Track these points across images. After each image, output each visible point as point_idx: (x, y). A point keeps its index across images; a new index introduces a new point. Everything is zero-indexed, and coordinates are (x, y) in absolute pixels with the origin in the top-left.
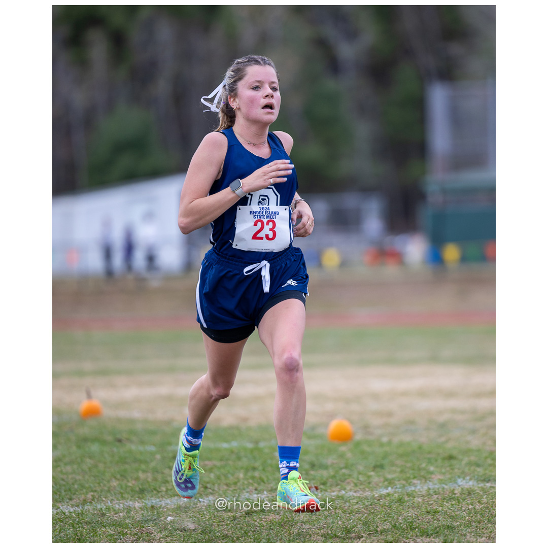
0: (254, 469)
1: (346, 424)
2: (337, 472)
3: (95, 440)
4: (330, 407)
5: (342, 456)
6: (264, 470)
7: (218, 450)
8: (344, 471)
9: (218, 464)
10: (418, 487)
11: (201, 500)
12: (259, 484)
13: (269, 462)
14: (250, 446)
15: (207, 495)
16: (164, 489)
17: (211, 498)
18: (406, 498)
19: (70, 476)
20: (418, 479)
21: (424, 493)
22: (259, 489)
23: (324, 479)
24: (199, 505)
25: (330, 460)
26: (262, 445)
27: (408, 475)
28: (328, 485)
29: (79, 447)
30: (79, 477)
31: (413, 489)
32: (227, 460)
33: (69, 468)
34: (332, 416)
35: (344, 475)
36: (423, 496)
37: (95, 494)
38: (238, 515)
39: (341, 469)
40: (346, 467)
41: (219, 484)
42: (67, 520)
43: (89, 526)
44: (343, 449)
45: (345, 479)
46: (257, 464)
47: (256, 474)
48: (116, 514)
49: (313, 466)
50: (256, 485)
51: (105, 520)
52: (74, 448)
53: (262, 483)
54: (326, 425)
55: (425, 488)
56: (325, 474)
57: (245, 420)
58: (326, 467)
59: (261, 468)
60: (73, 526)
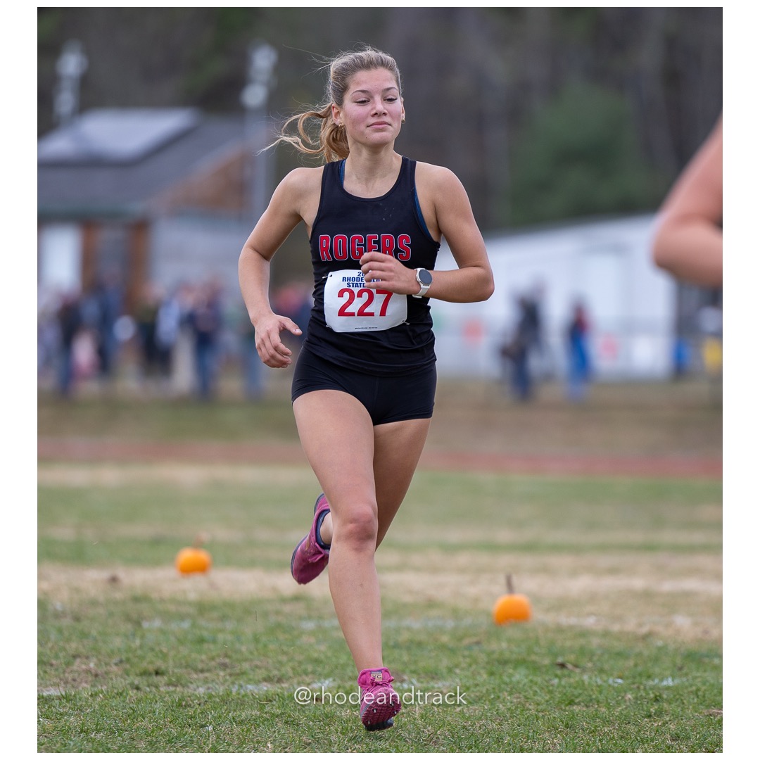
52: (483, 676)
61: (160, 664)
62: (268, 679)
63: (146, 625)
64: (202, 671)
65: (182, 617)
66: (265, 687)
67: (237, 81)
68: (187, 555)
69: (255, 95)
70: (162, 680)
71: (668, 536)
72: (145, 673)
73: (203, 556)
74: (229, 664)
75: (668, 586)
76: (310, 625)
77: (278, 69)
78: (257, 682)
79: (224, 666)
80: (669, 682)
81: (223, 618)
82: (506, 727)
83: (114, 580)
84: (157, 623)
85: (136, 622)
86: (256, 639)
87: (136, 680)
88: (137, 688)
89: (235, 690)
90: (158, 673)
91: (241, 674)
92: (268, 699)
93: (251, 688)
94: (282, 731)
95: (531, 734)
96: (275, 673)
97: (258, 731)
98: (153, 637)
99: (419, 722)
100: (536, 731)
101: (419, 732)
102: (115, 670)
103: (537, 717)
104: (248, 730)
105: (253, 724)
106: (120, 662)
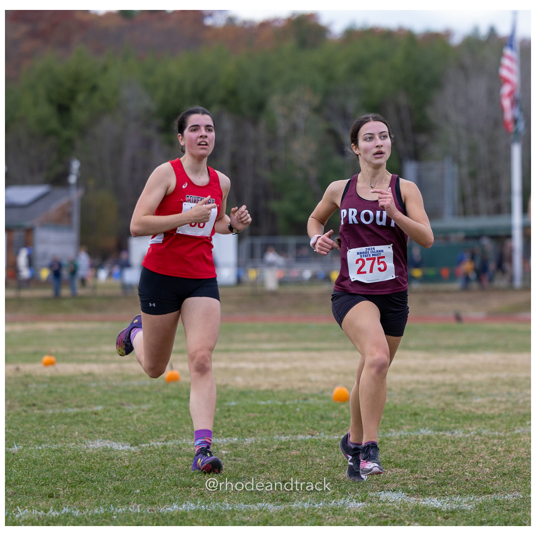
0: (282, 419)
1: (345, 390)
2: (338, 423)
3: (175, 397)
4: (334, 378)
5: (342, 411)
6: (289, 420)
7: (258, 406)
8: (343, 422)
9: (258, 415)
10: (394, 434)
11: (246, 440)
12: (286, 430)
13: (293, 414)
14: (280, 403)
15: (250, 437)
16: (221, 431)
17: (253, 438)
18: (385, 441)
19: (158, 422)
20: (394, 429)
21: (397, 438)
22: (286, 433)
23: (330, 427)
24: (245, 443)
25: (334, 414)
26: (288, 403)
27: (387, 425)
28: (333, 431)
29: (164, 402)
30: (164, 423)
31: (390, 435)
32: (265, 413)
33: (157, 416)
34: (336, 384)
35: (343, 424)
36: (397, 440)
37: (175, 434)
38: (271, 450)
39: (341, 420)
40: (345, 419)
41: (259, 429)
42: (156, 451)
43: (171, 457)
44: (343, 406)
45: (344, 427)
46: (284, 416)
47: (284, 423)
48: (189, 448)
49: (322, 418)
50: (284, 430)
51: (181, 452)
52: (161, 403)
53: (288, 429)
54: (332, 391)
55: (398, 434)
56: (330, 423)
57: (277, 386)
58: (331, 419)
59: (287, 419)
60: (160, 456)
61: (35, 402)
62: (77, 406)
63: (30, 386)
64: (52, 404)
65: (44, 383)
66: (76, 410)
67: (66, 174)
68: (46, 358)
69: (73, 179)
70: (35, 408)
71: (235, 346)
72: (29, 406)
73: (53, 359)
74: (62, 401)
75: (234, 365)
76: (94, 385)
77: (80, 169)
78: (72, 408)
79: (59, 402)
80: (233, 403)
81: (60, 383)
82: (169, 423)
83: (18, 369)
84: (34, 385)
85: (26, 385)
86: (73, 391)
87: (25, 408)
88: (25, 411)
89: (64, 411)
90: (34, 405)
91: (66, 405)
92: (77, 415)
93: (70, 410)
94: (82, 427)
95: (179, 426)
96: (80, 404)
97: (72, 427)
98: (33, 391)
99: (136, 422)
100: (181, 425)
101: (135, 426)
102: (17, 404)
103: (182, 419)
104: (69, 427)
105: (70, 424)
106: (19, 401)
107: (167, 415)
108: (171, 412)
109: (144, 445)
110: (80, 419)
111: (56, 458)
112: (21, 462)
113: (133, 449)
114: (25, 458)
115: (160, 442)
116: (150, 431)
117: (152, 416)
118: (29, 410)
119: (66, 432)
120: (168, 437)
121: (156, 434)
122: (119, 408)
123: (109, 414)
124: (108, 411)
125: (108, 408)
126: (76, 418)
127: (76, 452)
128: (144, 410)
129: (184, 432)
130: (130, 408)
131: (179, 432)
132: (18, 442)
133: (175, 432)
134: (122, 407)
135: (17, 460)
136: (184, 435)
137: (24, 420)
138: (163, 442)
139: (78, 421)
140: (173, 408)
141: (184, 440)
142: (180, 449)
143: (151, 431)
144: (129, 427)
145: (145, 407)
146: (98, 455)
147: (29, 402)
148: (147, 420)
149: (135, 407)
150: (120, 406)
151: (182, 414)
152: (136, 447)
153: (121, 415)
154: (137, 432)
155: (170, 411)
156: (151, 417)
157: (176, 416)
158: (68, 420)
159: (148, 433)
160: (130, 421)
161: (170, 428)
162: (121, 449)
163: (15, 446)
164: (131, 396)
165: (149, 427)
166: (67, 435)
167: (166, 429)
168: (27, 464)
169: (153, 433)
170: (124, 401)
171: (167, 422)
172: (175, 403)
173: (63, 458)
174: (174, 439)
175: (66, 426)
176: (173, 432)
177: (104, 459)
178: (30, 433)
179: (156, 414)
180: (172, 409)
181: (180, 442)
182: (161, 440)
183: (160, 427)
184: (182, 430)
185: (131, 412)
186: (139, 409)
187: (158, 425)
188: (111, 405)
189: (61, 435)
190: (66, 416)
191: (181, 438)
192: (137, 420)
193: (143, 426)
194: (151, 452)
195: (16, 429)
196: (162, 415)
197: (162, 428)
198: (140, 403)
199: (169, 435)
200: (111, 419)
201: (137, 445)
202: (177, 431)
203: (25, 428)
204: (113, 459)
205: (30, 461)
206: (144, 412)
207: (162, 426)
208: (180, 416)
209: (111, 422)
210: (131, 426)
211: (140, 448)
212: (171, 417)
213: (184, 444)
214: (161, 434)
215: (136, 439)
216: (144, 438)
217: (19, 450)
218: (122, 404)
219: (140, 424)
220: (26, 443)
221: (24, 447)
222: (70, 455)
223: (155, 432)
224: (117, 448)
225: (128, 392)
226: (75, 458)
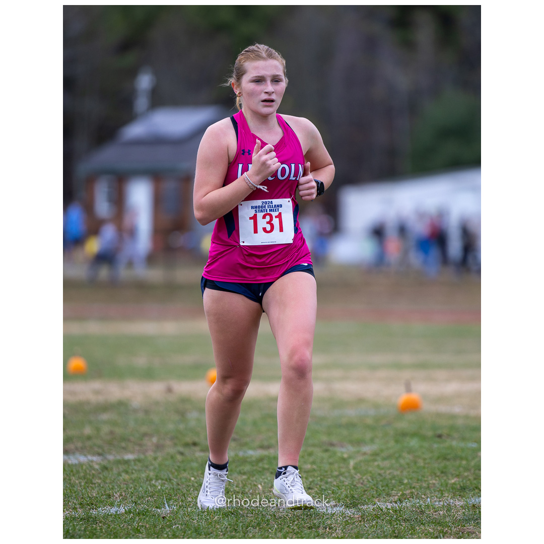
3: (414, 435)
19: (388, 472)
29: (397, 441)
30: (397, 473)
33: (387, 463)
37: (413, 490)
42: (384, 516)
43: (407, 524)
48: (436, 512)
51: (424, 517)
52: (392, 443)
60: (391, 523)
61: (196, 439)
62: (262, 447)
63: (189, 415)
66: (260, 452)
70: (197, 448)
72: (187, 445)
78: (254, 449)
82: (405, 473)
83: (169, 390)
84: (195, 414)
85: (182, 414)
86: (255, 423)
87: (181, 449)
88: (182, 454)
89: (241, 454)
90: (195, 444)
91: (246, 444)
92: (261, 460)
93: (250, 452)
94: (269, 478)
95: (420, 478)
96: (266, 443)
97: (254, 478)
98: (193, 423)
99: (353, 471)
100: (423, 476)
101: (352, 477)
102: (168, 443)
103: (424, 468)
104: (249, 478)
105: (251, 474)
106: (172, 439)
107: (402, 461)
108: (408, 457)
109: (365, 507)
110: (266, 466)
111: (229, 525)
112: (176, 530)
113: (349, 512)
114: (181, 525)
115: (391, 502)
116: (374, 485)
117: (379, 462)
118: (186, 451)
119: (244, 486)
120: (403, 495)
121: (384, 490)
122: (326, 451)
123: (311, 459)
124: (310, 454)
125: (310, 449)
126: (260, 465)
127: (260, 517)
128: (365, 454)
129: (428, 488)
130: (344, 450)
131: (421, 488)
132: (170, 499)
133: (414, 488)
134: (331, 448)
135: (170, 526)
136: (428, 492)
137: (179, 467)
138: (396, 502)
139: (264, 469)
140: (410, 451)
141: (429, 499)
142: (422, 512)
143: (376, 485)
144: (342, 478)
145: (367, 449)
146: (294, 521)
147: (188, 439)
148: (370, 469)
149: (351, 449)
150: (328, 447)
151: (425, 459)
152: (353, 510)
153: (331, 460)
154: (355, 486)
155: (405, 455)
156: (376, 463)
157: (415, 463)
158: (247, 468)
159: (373, 489)
160: (343, 470)
161: (406, 481)
162: (329, 511)
163: (166, 505)
164: (345, 432)
165: (373, 480)
166: (247, 490)
167: (401, 482)
168: (185, 532)
169: (380, 487)
170: (334, 440)
171: (402, 472)
172: (414, 443)
173: (241, 524)
174: (413, 498)
175: (244, 477)
176: (411, 488)
177: (304, 527)
178: (188, 486)
179: (384, 459)
180: (409, 453)
181: (421, 502)
182: (392, 498)
183: (391, 479)
184: (425, 485)
185: (345, 456)
186: (358, 452)
187: (388, 477)
188: (314, 445)
189: (237, 489)
190: (244, 461)
191: (423, 496)
192: (355, 468)
193: (364, 478)
194: (377, 517)
195: (166, 480)
196: (393, 461)
197: (393, 481)
198: (359, 443)
199: (405, 492)
200: (314, 467)
201: (354, 505)
202: (417, 485)
203: (181, 479)
204: (319, 527)
205: (190, 529)
206: (367, 457)
207: (394, 477)
208: (421, 463)
209: (314, 470)
210: (346, 477)
211: (360, 510)
212: (408, 464)
213: (428, 507)
214: (392, 490)
215: (353, 497)
216: (365, 496)
217: (172, 512)
218: (332, 445)
219: (359, 475)
220: (182, 501)
221: (180, 507)
222: (252, 521)
223: (384, 488)
224: (325, 510)
225: (340, 426)
226: (259, 524)
